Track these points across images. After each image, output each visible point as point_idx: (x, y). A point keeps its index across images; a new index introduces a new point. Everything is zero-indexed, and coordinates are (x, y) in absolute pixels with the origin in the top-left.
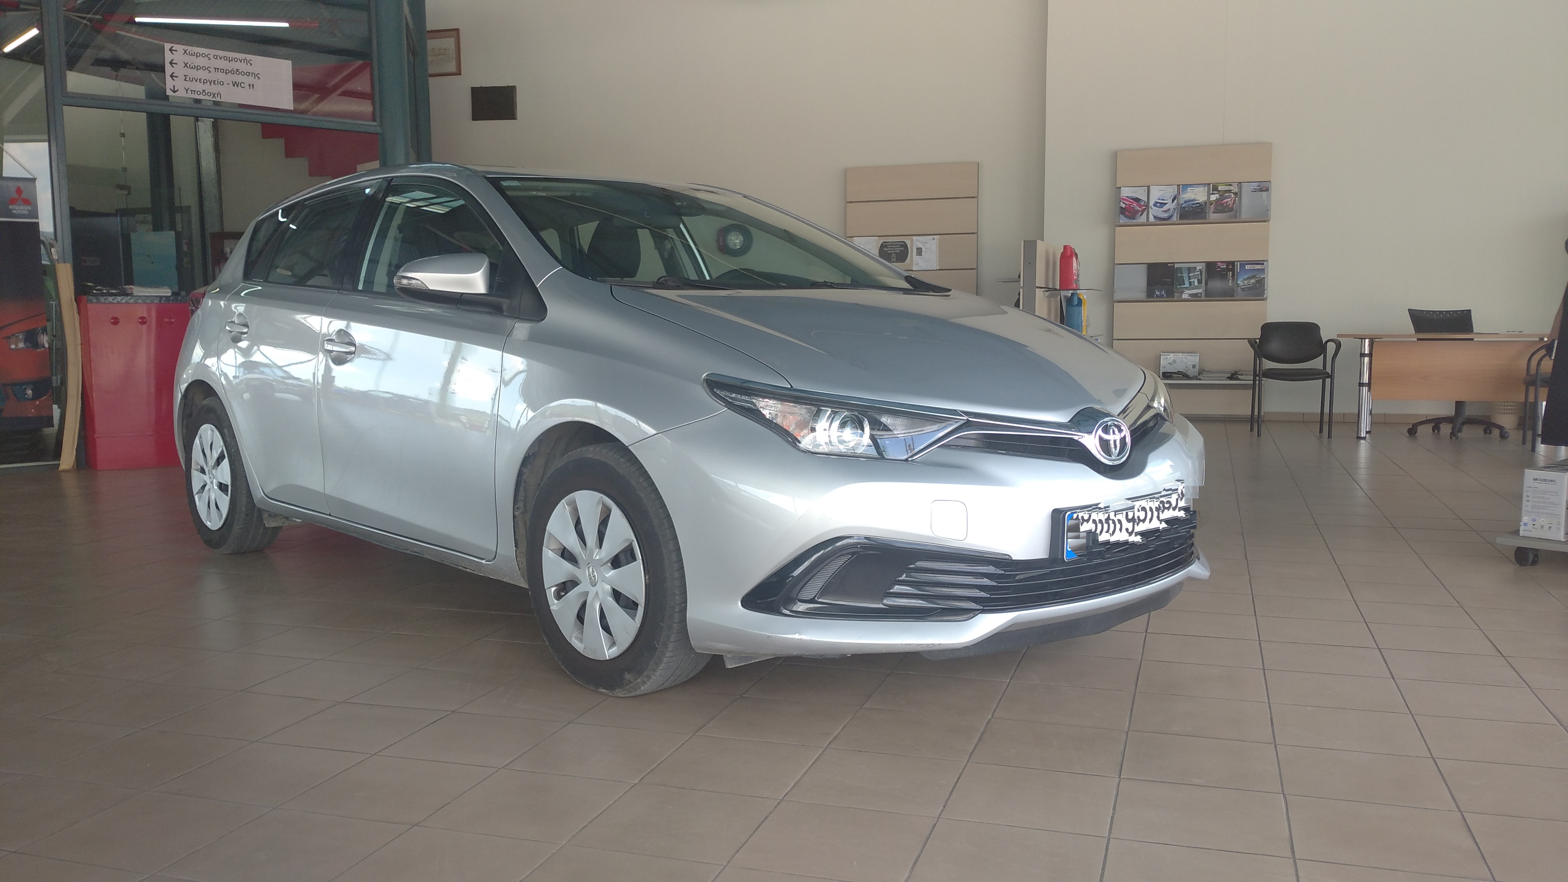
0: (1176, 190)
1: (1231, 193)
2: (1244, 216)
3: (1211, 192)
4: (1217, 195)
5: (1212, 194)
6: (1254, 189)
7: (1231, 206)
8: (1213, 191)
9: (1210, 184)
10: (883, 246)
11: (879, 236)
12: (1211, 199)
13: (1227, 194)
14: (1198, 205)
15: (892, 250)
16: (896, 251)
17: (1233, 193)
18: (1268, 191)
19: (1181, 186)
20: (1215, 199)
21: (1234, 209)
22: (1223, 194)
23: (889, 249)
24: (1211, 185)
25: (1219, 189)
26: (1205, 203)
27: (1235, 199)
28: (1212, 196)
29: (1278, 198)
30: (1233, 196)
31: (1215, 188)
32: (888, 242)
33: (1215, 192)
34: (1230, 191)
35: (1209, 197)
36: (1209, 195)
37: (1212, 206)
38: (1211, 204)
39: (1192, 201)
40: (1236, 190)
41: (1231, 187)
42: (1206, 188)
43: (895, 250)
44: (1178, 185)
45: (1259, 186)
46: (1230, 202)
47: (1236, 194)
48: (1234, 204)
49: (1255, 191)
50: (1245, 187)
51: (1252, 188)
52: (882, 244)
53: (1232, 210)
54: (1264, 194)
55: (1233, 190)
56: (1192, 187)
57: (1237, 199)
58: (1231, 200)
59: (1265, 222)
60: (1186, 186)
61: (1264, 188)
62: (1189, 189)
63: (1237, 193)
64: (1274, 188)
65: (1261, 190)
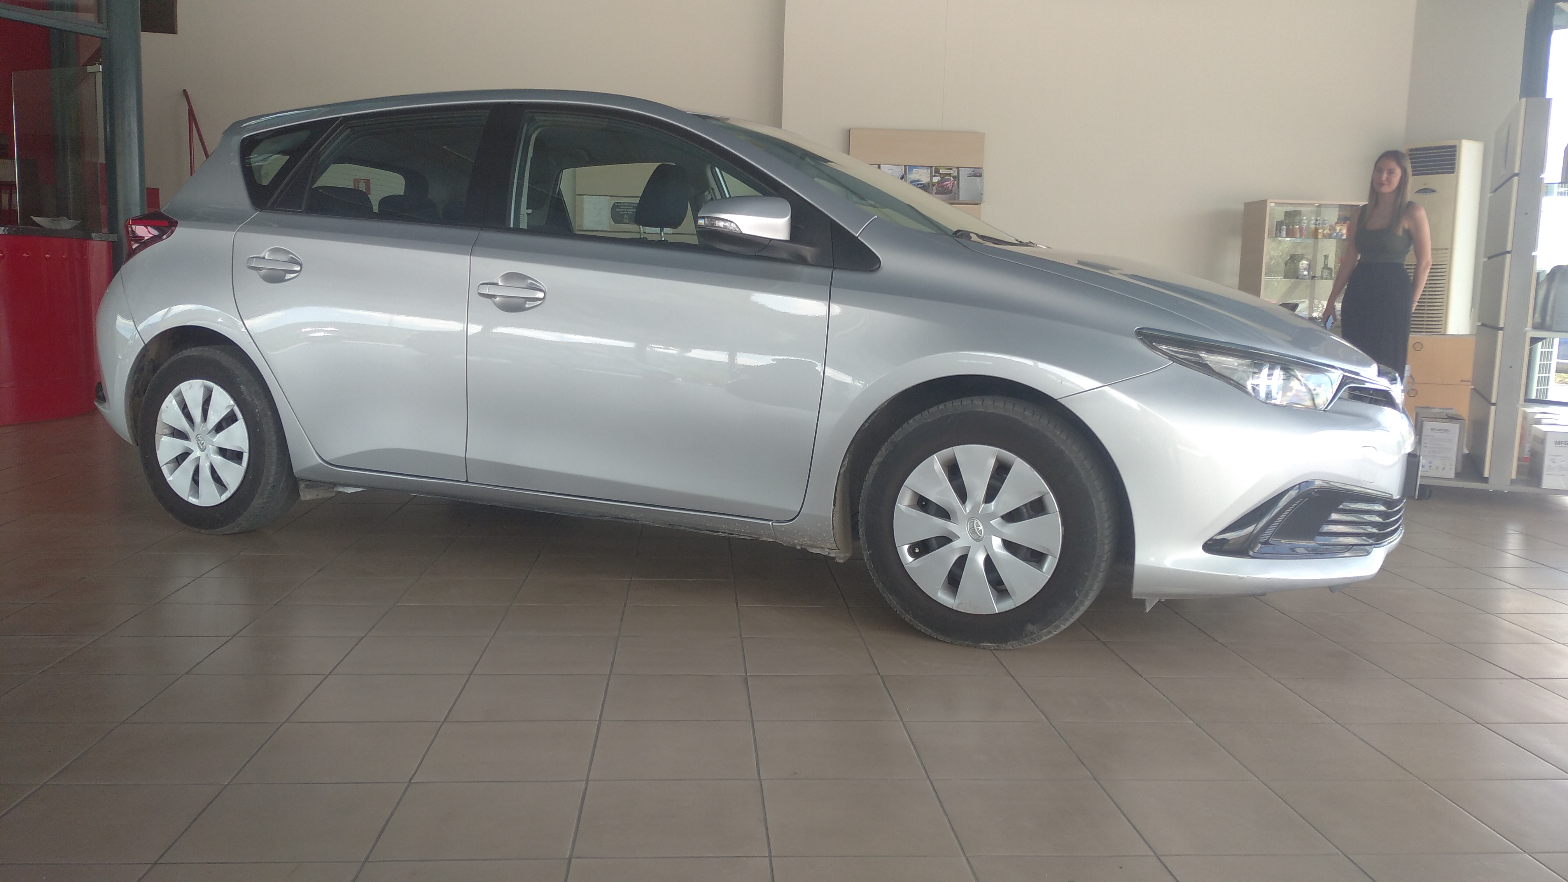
0: (903, 170)
1: (951, 176)
2: (962, 197)
3: (934, 175)
4: (939, 178)
5: (935, 176)
6: (970, 174)
7: (950, 188)
8: (935, 173)
9: (932, 167)
10: (615, 206)
11: (610, 196)
12: (934, 181)
13: (947, 177)
14: (922, 186)
15: (624, 211)
16: (629, 212)
17: (953, 177)
18: (981, 177)
19: (907, 167)
20: (937, 181)
21: (953, 191)
22: (943, 176)
23: (621, 210)
24: (934, 168)
25: (940, 172)
26: (928, 184)
27: (954, 183)
28: (934, 178)
29: (990, 182)
30: (952, 179)
31: (937, 171)
32: (620, 203)
33: (937, 175)
34: (950, 175)
35: (931, 179)
36: (932, 177)
37: (934, 187)
38: (934, 185)
39: (917, 181)
40: (956, 174)
41: (951, 171)
42: (929, 170)
43: (627, 212)
44: (905, 166)
45: (973, 172)
46: (949, 184)
47: (954, 177)
48: (953, 186)
49: (970, 176)
50: (962, 171)
51: (968, 173)
52: (614, 204)
53: (950, 192)
54: (978, 179)
55: (953, 174)
56: (917, 168)
57: (955, 182)
58: (950, 183)
59: (977, 204)
60: (912, 167)
61: (977, 174)
62: (914, 170)
63: (956, 177)
64: (985, 175)
65: (976, 176)
